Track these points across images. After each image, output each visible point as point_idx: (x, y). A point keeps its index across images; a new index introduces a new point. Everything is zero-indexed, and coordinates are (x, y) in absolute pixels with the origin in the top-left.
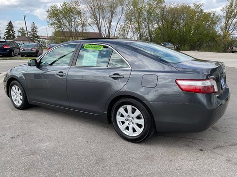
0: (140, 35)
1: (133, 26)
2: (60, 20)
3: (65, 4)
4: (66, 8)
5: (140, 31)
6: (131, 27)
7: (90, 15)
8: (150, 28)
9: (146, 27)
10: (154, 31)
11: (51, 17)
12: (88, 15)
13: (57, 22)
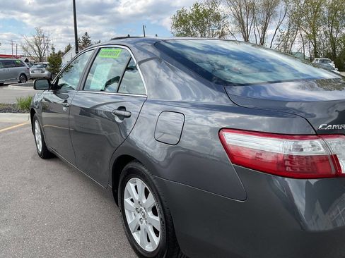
0: (315, 46)
1: (303, 33)
2: (189, 29)
3: (196, 6)
4: (198, 11)
5: (315, 40)
6: (299, 34)
7: (233, 19)
8: (334, 35)
9: (326, 33)
10: (340, 40)
11: (177, 26)
12: (231, 19)
13: (185, 33)
